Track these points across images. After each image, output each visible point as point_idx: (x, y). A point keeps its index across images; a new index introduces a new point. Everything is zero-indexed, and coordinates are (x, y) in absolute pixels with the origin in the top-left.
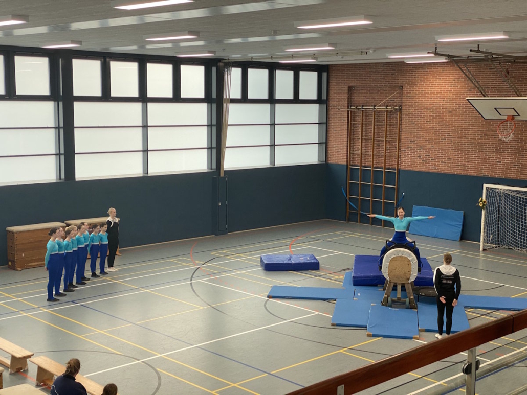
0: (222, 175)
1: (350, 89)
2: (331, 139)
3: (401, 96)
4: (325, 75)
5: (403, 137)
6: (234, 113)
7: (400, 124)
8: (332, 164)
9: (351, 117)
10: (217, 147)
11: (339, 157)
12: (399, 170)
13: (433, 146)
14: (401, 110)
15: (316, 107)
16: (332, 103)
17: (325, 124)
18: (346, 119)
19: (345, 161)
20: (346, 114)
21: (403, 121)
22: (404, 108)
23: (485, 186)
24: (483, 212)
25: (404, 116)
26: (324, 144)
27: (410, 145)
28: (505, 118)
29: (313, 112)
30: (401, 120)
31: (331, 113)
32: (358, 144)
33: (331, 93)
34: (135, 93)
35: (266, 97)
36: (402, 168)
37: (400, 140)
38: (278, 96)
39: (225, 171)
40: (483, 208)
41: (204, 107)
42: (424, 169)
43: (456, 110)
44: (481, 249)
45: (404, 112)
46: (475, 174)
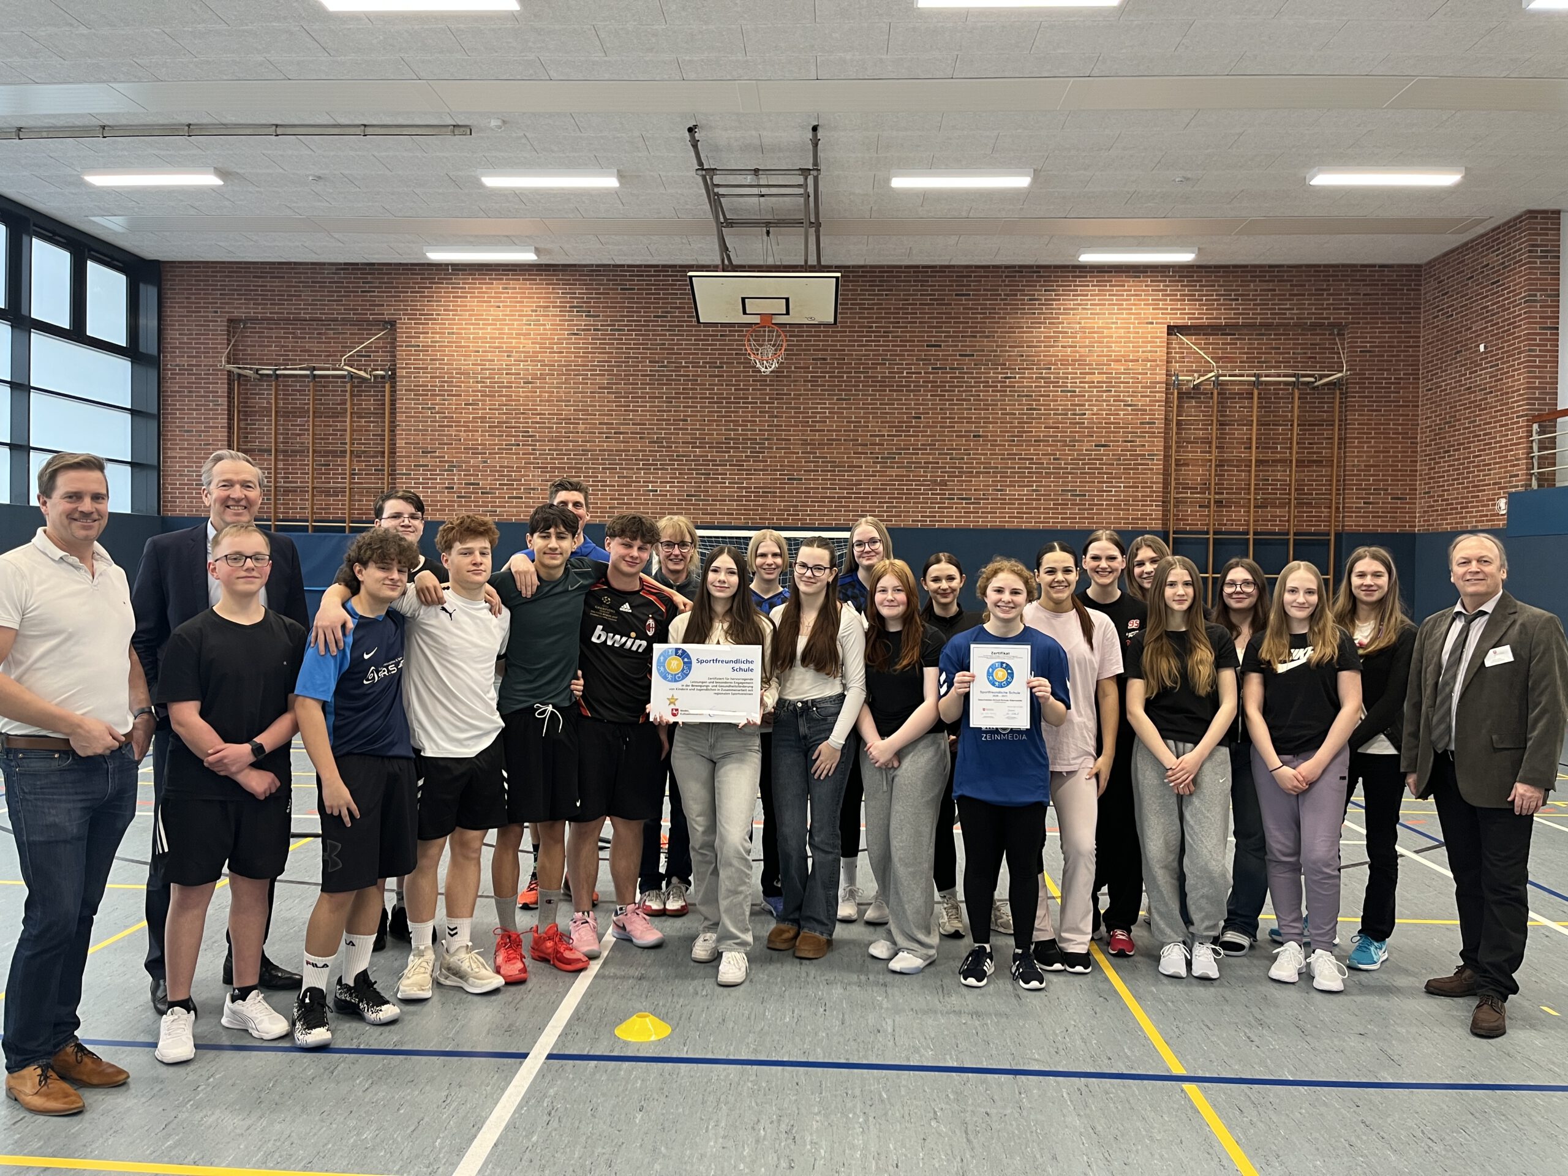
1: (235, 327)
2: (175, 454)
3: (390, 346)
4: (150, 290)
5: (400, 443)
8: (181, 518)
13: (486, 462)
14: (393, 377)
15: (123, 365)
20: (223, 389)
21: (402, 405)
22: (400, 372)
25: (401, 392)
26: (148, 465)
27: (422, 461)
31: (171, 386)
33: (173, 335)
37: (393, 451)
43: (542, 377)
45: (402, 384)
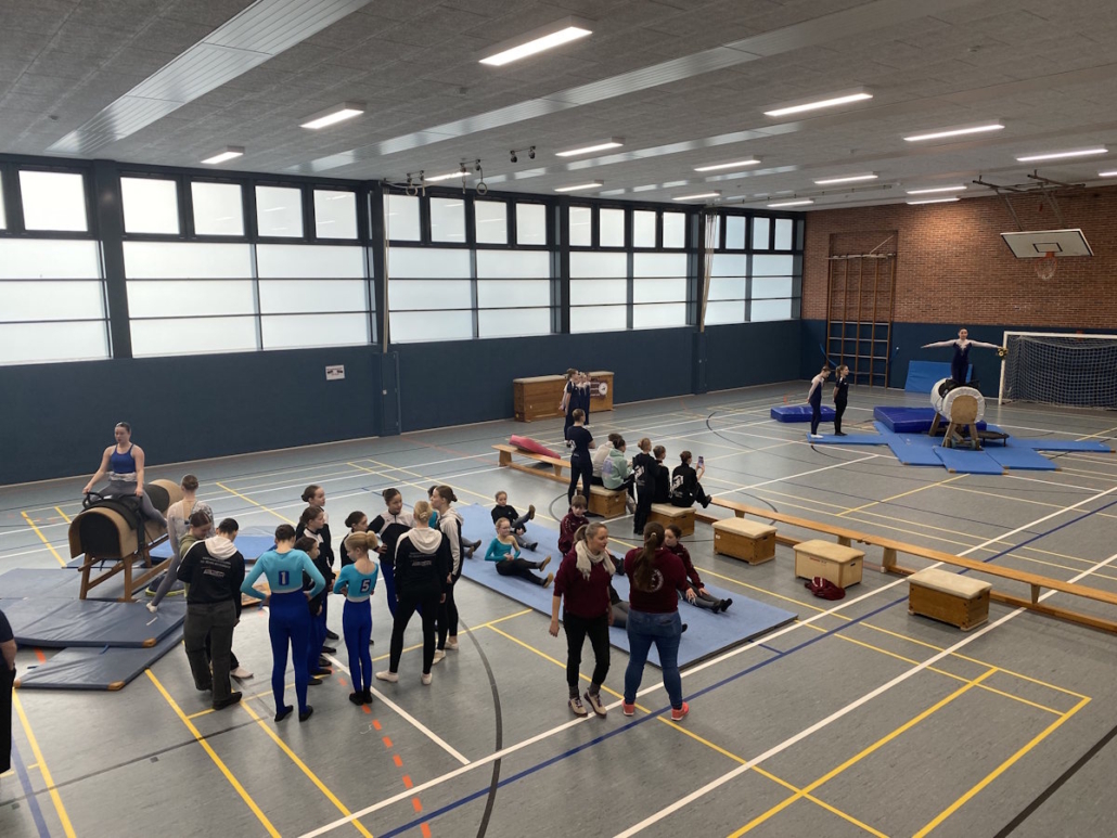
0: (702, 330)
1: (832, 237)
2: (808, 292)
3: (895, 242)
4: (801, 224)
5: (897, 287)
6: (716, 265)
7: (895, 272)
8: (809, 320)
9: (833, 268)
10: (696, 300)
11: (817, 310)
12: (892, 323)
13: (935, 295)
14: (895, 257)
15: (790, 258)
16: (810, 253)
17: (799, 277)
18: (827, 270)
19: (825, 316)
20: (826, 265)
21: (899, 268)
22: (900, 254)
23: (1006, 333)
24: (1003, 362)
25: (899, 263)
26: (798, 299)
27: (907, 294)
28: (1044, 255)
29: (786, 264)
30: (895, 267)
31: (808, 264)
32: (841, 297)
33: (809, 242)
34: (621, 243)
35: (742, 247)
36: (896, 320)
37: (894, 290)
38: (756, 246)
39: (706, 327)
40: (1002, 358)
41: (683, 257)
42: (923, 320)
43: (964, 254)
44: (1000, 403)
45: (900, 259)
46: (987, 323)
